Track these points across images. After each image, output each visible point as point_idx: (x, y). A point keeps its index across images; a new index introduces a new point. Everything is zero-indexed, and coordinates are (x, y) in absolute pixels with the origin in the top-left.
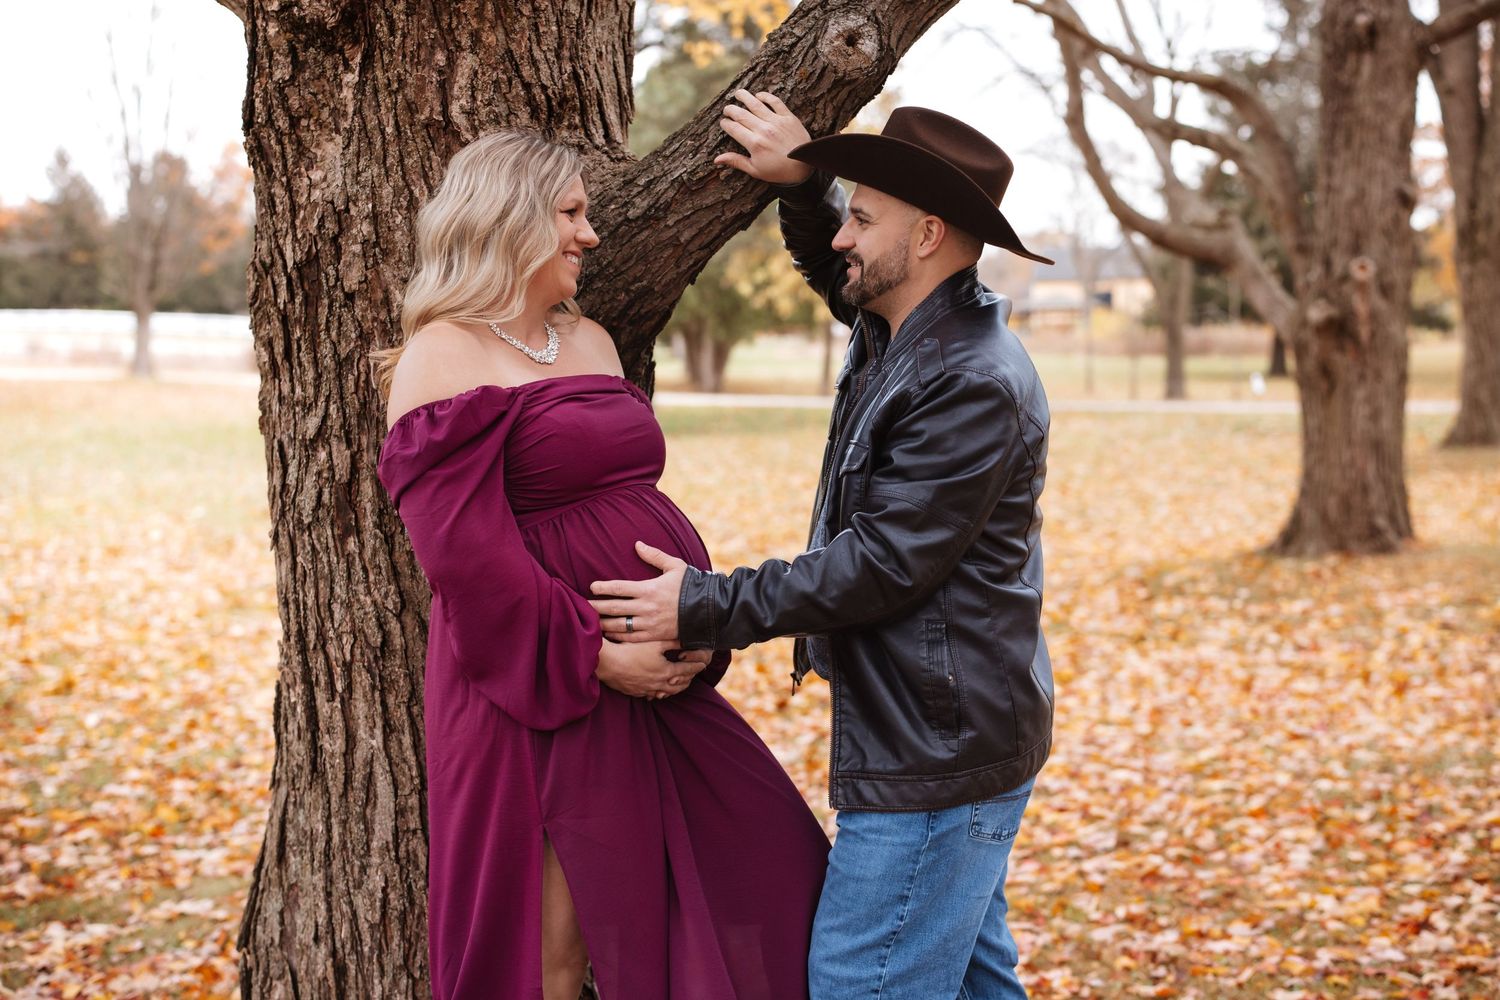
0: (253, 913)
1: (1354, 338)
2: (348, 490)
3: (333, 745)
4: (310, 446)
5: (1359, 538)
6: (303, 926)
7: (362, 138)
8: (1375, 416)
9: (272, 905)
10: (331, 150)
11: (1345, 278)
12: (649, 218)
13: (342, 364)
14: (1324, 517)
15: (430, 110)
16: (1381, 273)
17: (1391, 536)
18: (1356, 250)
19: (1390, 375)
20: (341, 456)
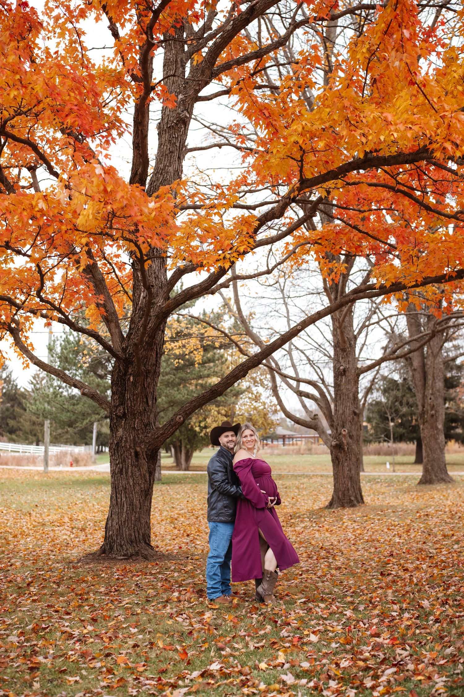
0: (107, 524)
1: (343, 449)
2: (122, 470)
3: (119, 500)
4: (117, 465)
5: (347, 503)
6: (114, 524)
7: (125, 429)
8: (350, 470)
9: (110, 522)
10: (121, 430)
11: (340, 434)
12: (157, 438)
13: (121, 455)
14: (339, 498)
15: (133, 426)
16: (349, 433)
17: (355, 502)
18: (343, 427)
19: (354, 459)
20: (121, 465)
